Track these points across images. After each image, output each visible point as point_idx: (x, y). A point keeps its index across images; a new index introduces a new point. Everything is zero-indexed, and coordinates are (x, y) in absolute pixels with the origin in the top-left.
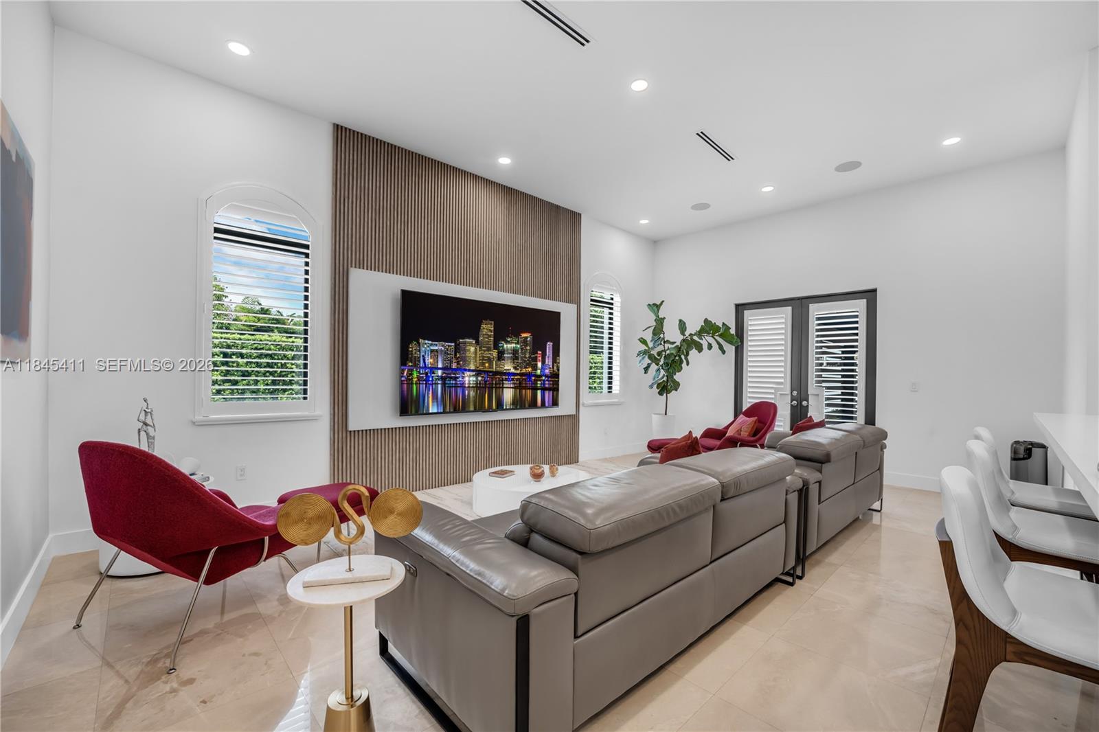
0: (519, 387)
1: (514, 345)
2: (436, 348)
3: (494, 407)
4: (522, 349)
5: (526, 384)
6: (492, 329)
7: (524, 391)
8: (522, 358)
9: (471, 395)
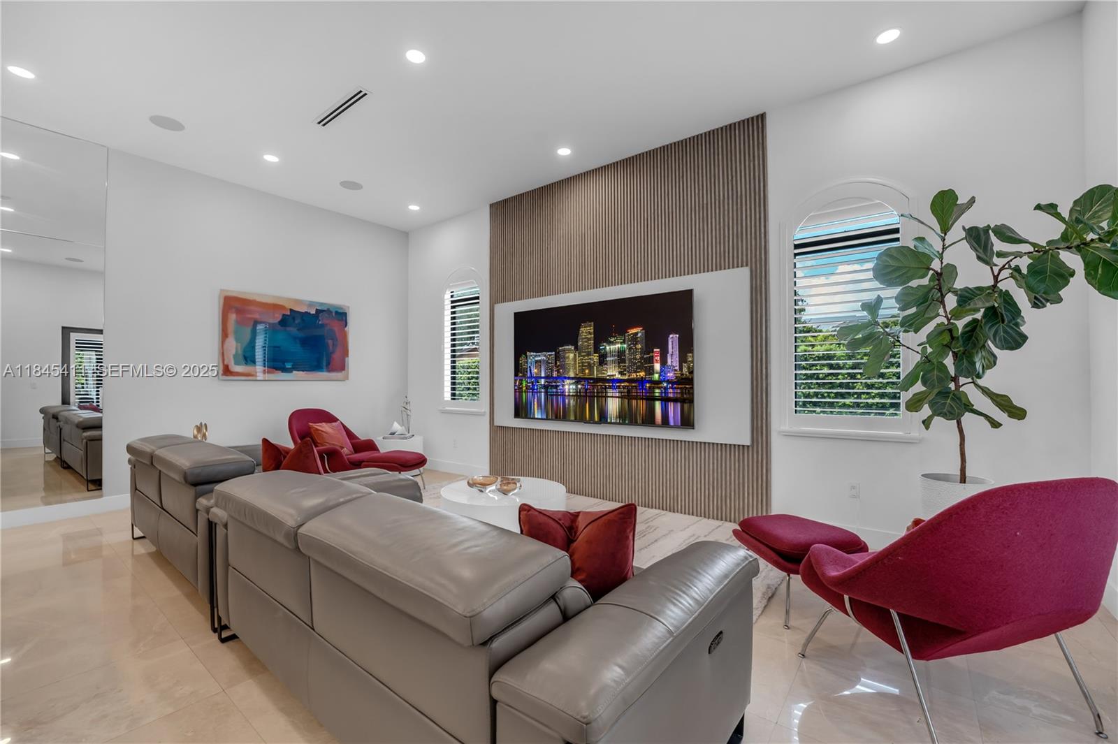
0: (627, 396)
1: (619, 345)
2: (540, 358)
3: (596, 419)
4: (630, 349)
5: (637, 393)
6: (592, 330)
7: (634, 402)
8: (630, 360)
9: (571, 405)
